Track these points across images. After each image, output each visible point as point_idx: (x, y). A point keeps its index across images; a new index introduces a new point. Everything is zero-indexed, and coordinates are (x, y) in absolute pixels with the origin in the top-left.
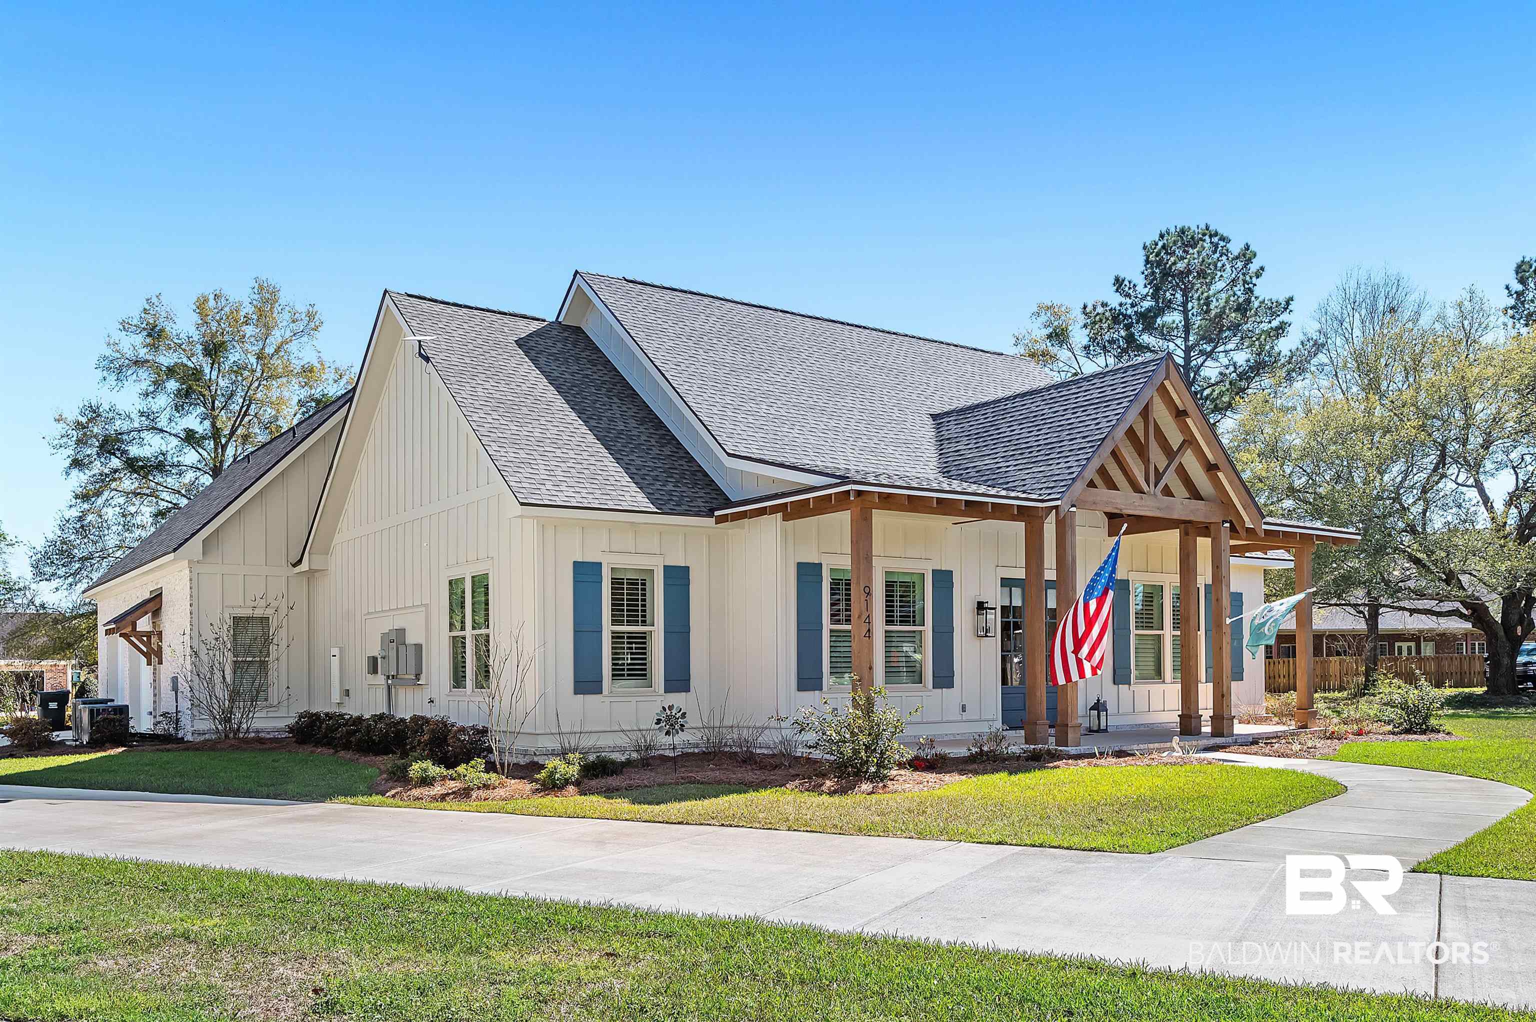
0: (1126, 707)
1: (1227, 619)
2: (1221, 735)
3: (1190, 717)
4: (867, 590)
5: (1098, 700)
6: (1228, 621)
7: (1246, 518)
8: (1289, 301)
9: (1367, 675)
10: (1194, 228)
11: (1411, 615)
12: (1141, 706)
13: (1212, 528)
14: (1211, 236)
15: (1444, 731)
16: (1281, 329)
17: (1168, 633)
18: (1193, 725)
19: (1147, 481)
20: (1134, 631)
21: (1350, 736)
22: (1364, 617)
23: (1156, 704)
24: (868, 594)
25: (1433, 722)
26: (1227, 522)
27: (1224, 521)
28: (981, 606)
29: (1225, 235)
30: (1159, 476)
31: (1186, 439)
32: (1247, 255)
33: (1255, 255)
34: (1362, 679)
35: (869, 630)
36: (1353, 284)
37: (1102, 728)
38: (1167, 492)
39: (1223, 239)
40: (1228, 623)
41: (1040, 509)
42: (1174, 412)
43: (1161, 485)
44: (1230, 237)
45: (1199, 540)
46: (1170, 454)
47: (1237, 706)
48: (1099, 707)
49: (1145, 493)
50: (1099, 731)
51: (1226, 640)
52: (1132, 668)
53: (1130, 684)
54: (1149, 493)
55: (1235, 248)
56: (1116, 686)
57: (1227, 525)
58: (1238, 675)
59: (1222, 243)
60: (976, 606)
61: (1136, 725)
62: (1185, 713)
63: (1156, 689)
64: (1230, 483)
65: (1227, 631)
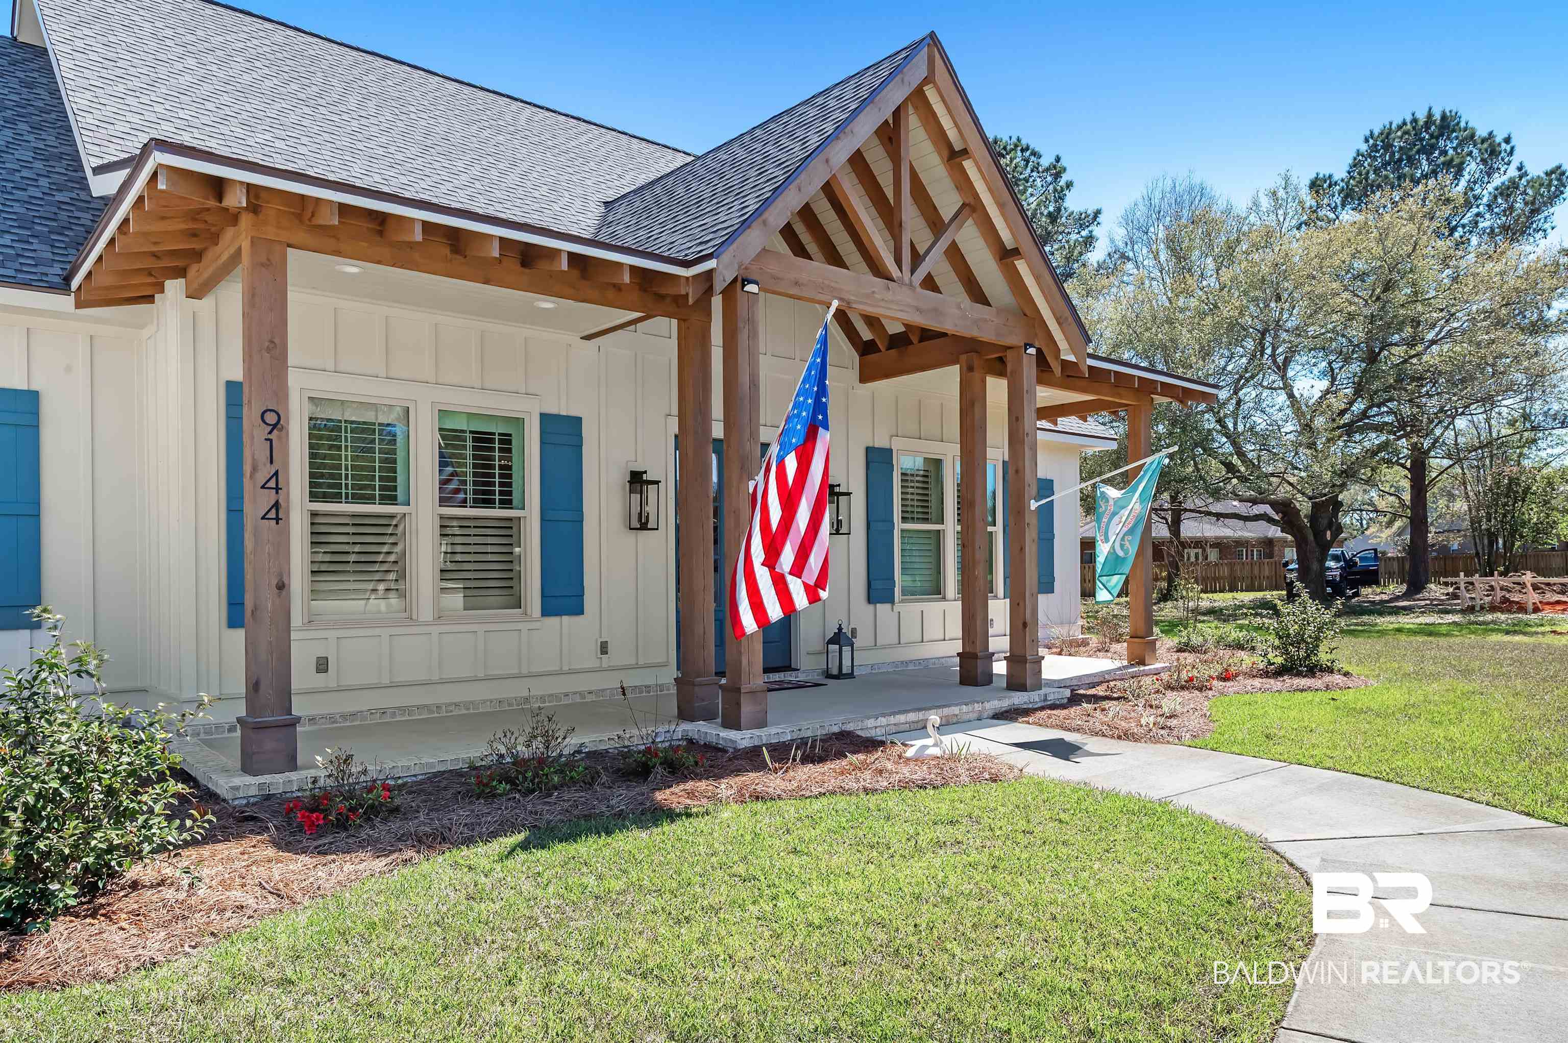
0: (887, 635)
1: (1032, 501)
2: (1022, 688)
3: (975, 656)
4: (271, 418)
5: (840, 629)
6: (1034, 505)
7: (1062, 344)
8: (1097, 213)
9: (1170, 579)
10: (1005, 139)
11: (1218, 520)
12: (911, 632)
13: (1010, 356)
14: (1022, 151)
15: (1339, 671)
16: (1089, 241)
17: (951, 528)
18: (979, 671)
19: (898, 262)
20: (899, 525)
21: (1215, 682)
22: (1167, 523)
23: (933, 630)
24: (274, 426)
25: (1323, 657)
26: (1031, 346)
27: (1027, 345)
28: (637, 480)
29: (1036, 150)
30: (917, 259)
31: (967, 202)
32: (1056, 170)
33: (1065, 169)
34: (1164, 584)
35: (276, 505)
36: (1158, 195)
37: (844, 671)
38: (930, 283)
39: (1034, 153)
40: (1033, 508)
41: (683, 281)
42: (946, 153)
43: (921, 273)
44: (1041, 153)
45: (991, 381)
46: (937, 226)
47: (1045, 626)
48: (839, 638)
49: (894, 281)
50: (840, 676)
51: (1031, 535)
52: (896, 579)
53: (892, 602)
54: (901, 282)
55: (1045, 162)
56: (871, 607)
57: (1032, 351)
58: (1047, 586)
59: (1032, 158)
60: (628, 478)
61: (902, 662)
62: (968, 650)
63: (933, 608)
64: (1037, 278)
65: (1032, 521)
